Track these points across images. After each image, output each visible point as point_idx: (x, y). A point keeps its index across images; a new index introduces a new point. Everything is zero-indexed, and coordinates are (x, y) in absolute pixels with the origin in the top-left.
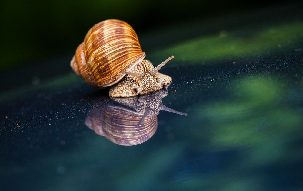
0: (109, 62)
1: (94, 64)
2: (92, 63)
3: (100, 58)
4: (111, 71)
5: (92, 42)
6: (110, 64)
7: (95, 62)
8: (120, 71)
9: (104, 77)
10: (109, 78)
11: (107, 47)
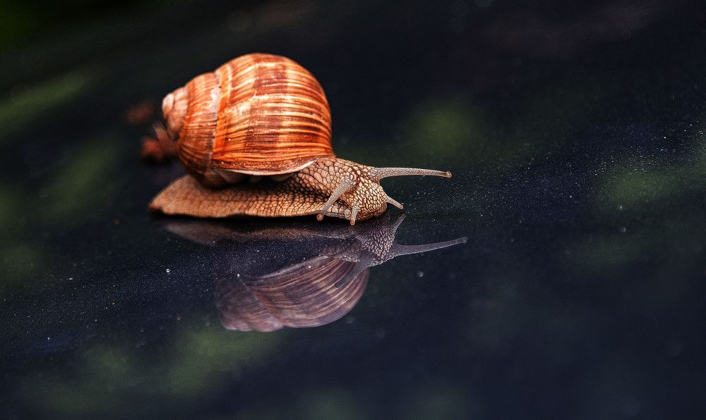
0: (282, 130)
1: (246, 119)
2: (241, 114)
3: (266, 113)
4: (276, 148)
5: (258, 78)
6: (283, 134)
7: (248, 116)
8: (294, 157)
9: (252, 152)
10: (262, 160)
11: (290, 101)
